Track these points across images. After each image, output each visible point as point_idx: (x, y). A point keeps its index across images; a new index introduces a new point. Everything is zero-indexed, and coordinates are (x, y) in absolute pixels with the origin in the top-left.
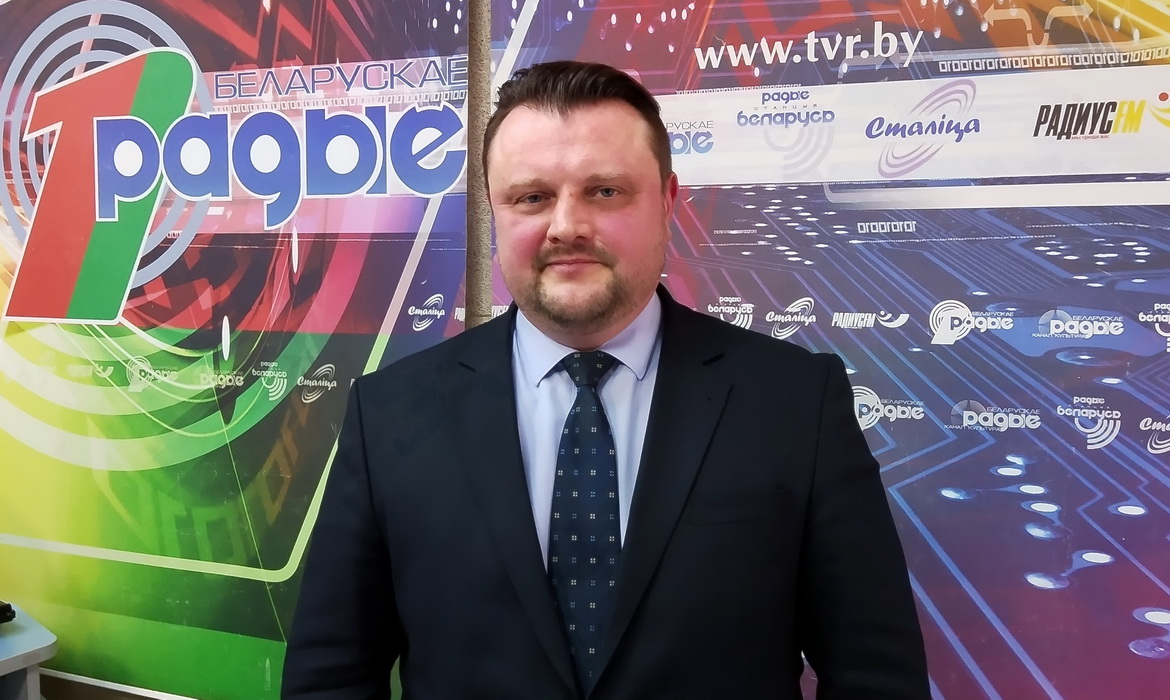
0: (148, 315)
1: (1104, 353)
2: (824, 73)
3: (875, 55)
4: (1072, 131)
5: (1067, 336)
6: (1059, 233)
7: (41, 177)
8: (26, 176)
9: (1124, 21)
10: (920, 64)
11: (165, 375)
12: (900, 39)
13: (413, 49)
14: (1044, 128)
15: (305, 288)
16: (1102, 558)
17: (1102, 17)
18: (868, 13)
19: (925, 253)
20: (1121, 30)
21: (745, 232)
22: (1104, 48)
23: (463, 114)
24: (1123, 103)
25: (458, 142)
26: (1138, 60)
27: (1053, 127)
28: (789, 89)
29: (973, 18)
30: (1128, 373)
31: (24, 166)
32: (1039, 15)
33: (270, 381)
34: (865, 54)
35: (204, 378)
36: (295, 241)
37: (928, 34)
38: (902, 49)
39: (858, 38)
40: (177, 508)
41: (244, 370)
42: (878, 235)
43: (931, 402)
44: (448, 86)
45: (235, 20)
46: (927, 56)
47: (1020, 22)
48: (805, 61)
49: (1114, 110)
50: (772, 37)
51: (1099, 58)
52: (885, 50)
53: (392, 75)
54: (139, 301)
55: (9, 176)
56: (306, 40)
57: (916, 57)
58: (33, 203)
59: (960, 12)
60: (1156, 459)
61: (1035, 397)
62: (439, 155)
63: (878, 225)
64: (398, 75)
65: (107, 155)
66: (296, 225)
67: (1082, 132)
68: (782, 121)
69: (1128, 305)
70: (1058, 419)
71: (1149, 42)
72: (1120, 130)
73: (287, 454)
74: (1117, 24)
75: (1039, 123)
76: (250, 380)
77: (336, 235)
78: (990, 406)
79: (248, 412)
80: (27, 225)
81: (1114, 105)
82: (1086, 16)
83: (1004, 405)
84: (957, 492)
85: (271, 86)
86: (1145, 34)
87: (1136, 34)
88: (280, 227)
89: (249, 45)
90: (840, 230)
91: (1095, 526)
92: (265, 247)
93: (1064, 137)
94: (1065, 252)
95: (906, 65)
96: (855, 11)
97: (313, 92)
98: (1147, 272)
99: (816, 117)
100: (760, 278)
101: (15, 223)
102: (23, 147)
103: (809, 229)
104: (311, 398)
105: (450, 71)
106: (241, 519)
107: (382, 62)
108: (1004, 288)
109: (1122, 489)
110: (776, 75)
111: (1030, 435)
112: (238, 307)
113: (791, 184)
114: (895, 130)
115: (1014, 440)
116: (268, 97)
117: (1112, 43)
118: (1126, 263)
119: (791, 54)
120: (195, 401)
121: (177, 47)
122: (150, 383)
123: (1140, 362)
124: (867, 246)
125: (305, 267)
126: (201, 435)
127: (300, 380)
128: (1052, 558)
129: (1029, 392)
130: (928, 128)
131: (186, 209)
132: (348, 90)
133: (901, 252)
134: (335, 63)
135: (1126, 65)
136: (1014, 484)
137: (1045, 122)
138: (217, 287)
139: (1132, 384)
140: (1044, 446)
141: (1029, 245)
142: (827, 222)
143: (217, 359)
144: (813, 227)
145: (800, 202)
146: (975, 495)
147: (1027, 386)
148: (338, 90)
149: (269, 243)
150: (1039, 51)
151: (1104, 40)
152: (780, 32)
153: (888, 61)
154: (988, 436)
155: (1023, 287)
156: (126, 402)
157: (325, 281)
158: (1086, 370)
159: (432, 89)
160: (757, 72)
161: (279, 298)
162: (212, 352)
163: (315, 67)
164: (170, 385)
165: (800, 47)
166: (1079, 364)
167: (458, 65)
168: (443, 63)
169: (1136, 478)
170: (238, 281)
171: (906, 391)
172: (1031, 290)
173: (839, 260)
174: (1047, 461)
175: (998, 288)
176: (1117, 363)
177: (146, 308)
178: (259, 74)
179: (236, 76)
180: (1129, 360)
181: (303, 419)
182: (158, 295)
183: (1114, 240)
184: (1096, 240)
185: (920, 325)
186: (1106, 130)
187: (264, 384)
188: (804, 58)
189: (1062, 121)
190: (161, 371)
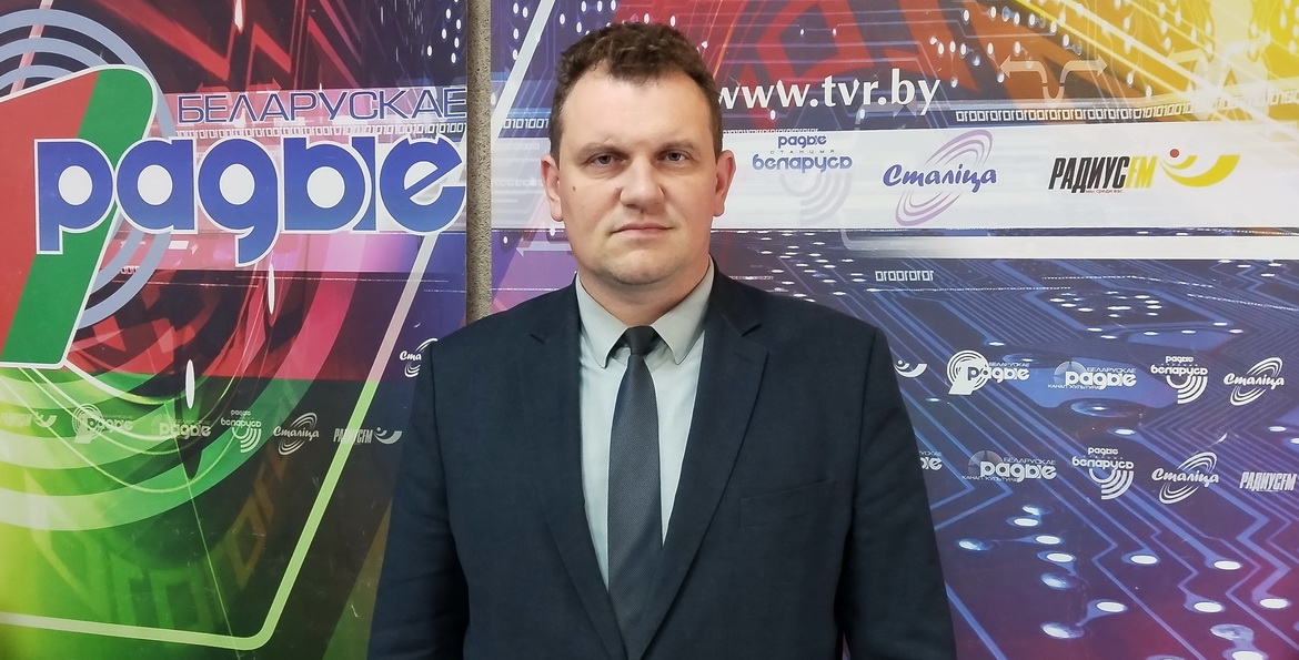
0: (98, 358)
1: (1118, 405)
2: (840, 118)
3: (893, 102)
4: (1087, 184)
5: (1082, 387)
6: (1074, 285)
9: (1137, 77)
10: (937, 113)
11: (119, 425)
12: (917, 87)
13: (405, 77)
14: (1059, 181)
15: (282, 331)
16: (1115, 607)
17: (1115, 72)
18: (885, 60)
19: (943, 303)
20: (1134, 86)
21: (761, 278)
22: (1117, 103)
23: (461, 148)
24: (1135, 159)
25: (455, 178)
26: (1150, 116)
27: (1067, 180)
28: (806, 133)
29: (989, 69)
30: (1140, 424)
32: (1055, 68)
33: (242, 431)
34: (882, 101)
35: (164, 428)
36: (271, 279)
37: (945, 83)
38: (919, 97)
39: (876, 85)
40: (135, 572)
41: (211, 419)
42: (896, 284)
43: (950, 454)
44: (444, 119)
45: (203, 38)
46: (945, 105)
47: (1036, 74)
48: (822, 106)
49: (1126, 165)
50: (791, 80)
51: (1112, 113)
52: (903, 97)
53: (382, 105)
54: (88, 343)
56: (285, 63)
57: (933, 106)
59: (977, 62)
60: (1167, 510)
61: (1050, 447)
62: (434, 191)
63: (896, 273)
64: (389, 105)
65: (50, 182)
66: (272, 263)
67: (1096, 187)
68: (798, 167)
69: (1140, 358)
70: (1073, 470)
71: (1161, 99)
72: (1133, 184)
73: (262, 513)
74: (1130, 80)
75: (1055, 176)
76: (219, 431)
77: (319, 274)
78: (1007, 456)
79: (215, 466)
81: (1127, 159)
82: (1101, 71)
83: (1020, 455)
84: (975, 543)
85: (243, 110)
86: (1157, 91)
87: (1149, 91)
88: (254, 264)
89: (219, 66)
90: (858, 278)
91: (1110, 575)
92: (235, 288)
93: (1079, 190)
94: (1080, 305)
95: (923, 113)
96: (872, 57)
97: (293, 119)
98: (1158, 325)
99: (833, 163)
103: (826, 276)
104: (289, 450)
105: (447, 102)
106: (207, 582)
107: (371, 90)
108: (1021, 339)
109: (1134, 538)
110: (791, 118)
111: (1045, 486)
112: (204, 351)
113: (809, 230)
114: (912, 178)
115: (1030, 490)
116: (240, 122)
117: (1125, 99)
118: (1138, 316)
119: (808, 98)
120: (153, 453)
121: (134, 65)
122: (100, 434)
123: (1152, 414)
124: (883, 293)
125: (283, 307)
126: (162, 491)
127: (276, 430)
128: (1066, 607)
129: (1045, 443)
130: (945, 177)
131: (143, 243)
132: (332, 118)
133: (923, 305)
134: (318, 88)
135: (1138, 121)
136: (1030, 535)
137: (1060, 175)
138: (180, 328)
139: (1144, 435)
140: (1059, 497)
141: (1045, 296)
142: (844, 269)
143: (180, 407)
144: (830, 274)
145: (817, 249)
146: (992, 546)
147: (1043, 436)
148: (321, 118)
149: (240, 282)
150: (1055, 104)
151: (1118, 96)
152: (795, 75)
153: (905, 108)
154: (1004, 487)
155: (1039, 339)
156: (73, 454)
157: (307, 323)
158: (1101, 421)
159: (426, 120)
160: (773, 115)
161: (252, 340)
162: (173, 400)
163: (295, 92)
164: (124, 435)
165: (817, 92)
166: (1094, 415)
167: (455, 96)
168: (439, 93)
169: (1148, 528)
170: (205, 321)
171: (924, 442)
172: (1047, 340)
173: (856, 309)
174: (1063, 511)
175: (1015, 339)
176: (1131, 414)
177: (96, 351)
178: (230, 97)
179: (203, 99)
180: (1142, 411)
181: (280, 472)
182: (109, 336)
183: (1127, 293)
184: (1110, 293)
185: (938, 376)
186: (1119, 184)
187: (235, 434)
188: (821, 102)
189: (1079, 174)
190: (113, 420)
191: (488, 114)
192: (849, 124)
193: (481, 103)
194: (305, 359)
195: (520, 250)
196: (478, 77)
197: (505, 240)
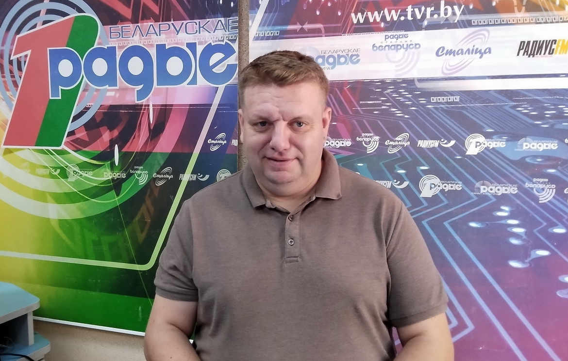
0: (78, 145)
1: (550, 159)
2: (416, 25)
3: (441, 16)
4: (535, 53)
5: (531, 150)
6: (528, 101)
7: (21, 78)
8: (13, 77)
9: (561, 1)
10: (463, 21)
11: (86, 173)
13: (210, 14)
14: (522, 52)
15: (156, 131)
16: (544, 253)
19: (465, 112)
20: (560, 5)
21: (376, 102)
22: (551, 14)
23: (235, 46)
24: (559, 40)
25: (233, 60)
26: (567, 20)
27: (526, 52)
28: (399, 33)
30: (559, 167)
31: (11, 72)
33: (139, 175)
35: (106, 175)
36: (151, 108)
37: (467, 7)
39: (433, 9)
40: (94, 237)
41: (126, 170)
42: (441, 103)
43: (466, 182)
44: (228, 33)
46: (466, 17)
47: (511, 1)
48: (406, 20)
49: (555, 43)
50: (391, 8)
51: (548, 19)
52: (446, 14)
53: (200, 27)
54: (73, 138)
55: (3, 77)
56: (156, 9)
57: (461, 18)
58: (17, 90)
61: (515, 179)
62: (223, 66)
63: (441, 98)
64: (203, 27)
65: (55, 67)
66: (153, 100)
67: (540, 54)
68: (394, 49)
69: (560, 135)
70: (526, 189)
72: (558, 53)
73: (149, 211)
74: (558, 3)
75: (520, 50)
76: (129, 175)
77: (172, 105)
78: (493, 183)
79: (127, 191)
80: (14, 101)
81: (555, 41)
83: (500, 182)
84: (477, 224)
85: (138, 32)
87: (567, 7)
88: (144, 102)
89: (127, 12)
90: (423, 101)
91: (542, 238)
92: (135, 112)
93: (531, 56)
94: (531, 111)
95: (456, 21)
97: (160, 35)
99: (411, 46)
100: (383, 124)
101: (8, 100)
102: (11, 62)
103: (407, 100)
104: (160, 183)
105: (229, 25)
106: (125, 241)
107: (195, 21)
108: (502, 128)
109: (555, 220)
110: (392, 26)
111: (512, 196)
112: (123, 139)
113: (399, 79)
114: (450, 52)
115: (504, 199)
116: (137, 38)
117: (555, 12)
118: (560, 116)
120: (102, 185)
121: (90, 13)
122: (78, 177)
123: (565, 162)
125: (156, 121)
126: (104, 202)
127: (154, 175)
128: (521, 253)
130: (466, 52)
131: (95, 93)
132: (177, 34)
133: (454, 113)
134: (171, 21)
135: (562, 22)
136: (504, 219)
137: (523, 49)
138: (112, 131)
139: (561, 172)
140: (518, 202)
141: (514, 107)
142: (416, 97)
143: (112, 165)
144: (409, 99)
145: (403, 88)
146: (485, 225)
148: (172, 35)
149: (138, 109)
150: (521, 15)
151: (551, 10)
152: (394, 5)
153: (447, 19)
154: (492, 197)
155: (511, 127)
156: (67, 186)
157: (167, 127)
158: (539, 166)
159: (220, 34)
160: (382, 25)
161: (143, 135)
162: (109, 162)
163: (161, 23)
164: (89, 178)
166: (536, 163)
167: (233, 22)
168: (225, 21)
169: (562, 216)
170: (123, 127)
171: (454, 177)
172: (515, 128)
173: (422, 115)
174: (520, 208)
175: (499, 128)
176: (555, 162)
177: (77, 141)
178: (132, 26)
179: (120, 28)
180: (560, 161)
181: (156, 193)
182: (82, 135)
183: (554, 105)
184: (546, 105)
185: (461, 146)
186: (551, 52)
187: (136, 177)
188: (406, 18)
189: (531, 49)
190: (84, 171)
191: (248, 31)
192: (419, 28)
193: (244, 25)
194: (167, 143)
196: (243, 14)
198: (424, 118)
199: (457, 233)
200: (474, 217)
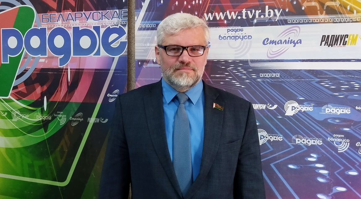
0: (19, 96)
1: (345, 121)
2: (248, 23)
3: (266, 17)
4: (333, 44)
5: (331, 114)
6: (329, 79)
9: (351, 7)
10: (281, 20)
11: (25, 116)
12: (274, 12)
13: (109, 7)
14: (324, 43)
15: (73, 87)
16: (342, 189)
17: (343, 6)
18: (263, 3)
19: (283, 84)
20: (350, 10)
21: (221, 76)
22: (344, 16)
23: (126, 29)
24: (350, 35)
25: (124, 39)
26: (356, 20)
27: (326, 43)
28: (237, 28)
29: (299, 5)
30: (352, 127)
32: (322, 5)
33: (60, 118)
34: (262, 17)
35: (38, 117)
36: (69, 71)
37: (284, 10)
38: (275, 15)
39: (260, 11)
40: (29, 161)
41: (51, 114)
42: (267, 78)
43: (286, 135)
44: (121, 20)
46: (284, 18)
47: (316, 7)
48: (242, 19)
49: (347, 37)
50: (231, 10)
51: (342, 19)
52: (269, 15)
53: (102, 16)
54: (16, 91)
56: (73, 3)
57: (280, 18)
59: (295, 3)
61: (320, 134)
62: (118, 43)
63: (267, 74)
64: (104, 16)
65: (5, 41)
66: (70, 66)
67: (337, 45)
68: (234, 39)
69: (352, 104)
70: (328, 142)
71: (359, 14)
72: (349, 44)
73: (66, 144)
74: (348, 8)
75: (322, 41)
76: (54, 118)
77: (83, 69)
78: (305, 137)
79: (52, 129)
81: (347, 35)
82: (338, 5)
83: (310, 136)
84: (294, 166)
85: (61, 18)
86: (358, 12)
87: (355, 12)
88: (64, 66)
89: (54, 5)
90: (254, 76)
91: (341, 178)
92: (58, 73)
93: (330, 46)
94: (331, 85)
95: (276, 20)
96: (259, 2)
97: (75, 21)
98: (358, 92)
99: (246, 37)
103: (243, 75)
104: (74, 124)
105: (122, 15)
106: (50, 165)
107: (99, 11)
108: (310, 97)
109: (349, 166)
110: (232, 23)
111: (319, 147)
112: (49, 93)
113: (237, 60)
114: (273, 42)
115: (313, 149)
116: (60, 22)
117: (347, 15)
118: (352, 89)
119: (237, 16)
120: (35, 125)
121: (30, 6)
122: (19, 118)
123: (356, 123)
124: (263, 81)
125: (72, 80)
126: (36, 136)
127: (70, 118)
128: (325, 189)
129: (318, 132)
130: (284, 42)
131: (32, 60)
132: (87, 20)
133: (276, 85)
134: (83, 11)
135: (352, 22)
136: (313, 163)
137: (324, 41)
138: (43, 86)
139: (353, 131)
140: (323, 151)
141: (318, 82)
142: (249, 73)
143: (42, 111)
144: (245, 75)
145: (240, 66)
146: (300, 167)
147: (318, 130)
148: (84, 20)
149: (60, 72)
150: (322, 17)
151: (344, 14)
152: (233, 8)
153: (270, 19)
154: (304, 147)
155: (317, 97)
156: (11, 124)
157: (79, 85)
158: (338, 125)
159: (115, 20)
160: (225, 22)
161: (63, 90)
162: (40, 108)
163: (76, 12)
164: (26, 119)
165: (240, 14)
166: (335, 123)
167: (124, 13)
168: (119, 12)
169: (354, 162)
170: (50, 84)
171: (276, 131)
172: (319, 97)
173: (253, 86)
174: (325, 156)
175: (308, 97)
176: (349, 123)
177: (18, 93)
178: (57, 14)
179: (49, 15)
180: (352, 122)
181: (72, 131)
182: (22, 88)
183: (347, 81)
184: (341, 81)
185: (281, 109)
186: (345, 44)
187: (58, 119)
188: (242, 17)
189: (330, 41)
190: (23, 114)
192: (251, 25)
194: (79, 96)
195: (144, 66)
197: (140, 63)
198: (255, 88)
199: (280, 172)
200: (291, 161)
